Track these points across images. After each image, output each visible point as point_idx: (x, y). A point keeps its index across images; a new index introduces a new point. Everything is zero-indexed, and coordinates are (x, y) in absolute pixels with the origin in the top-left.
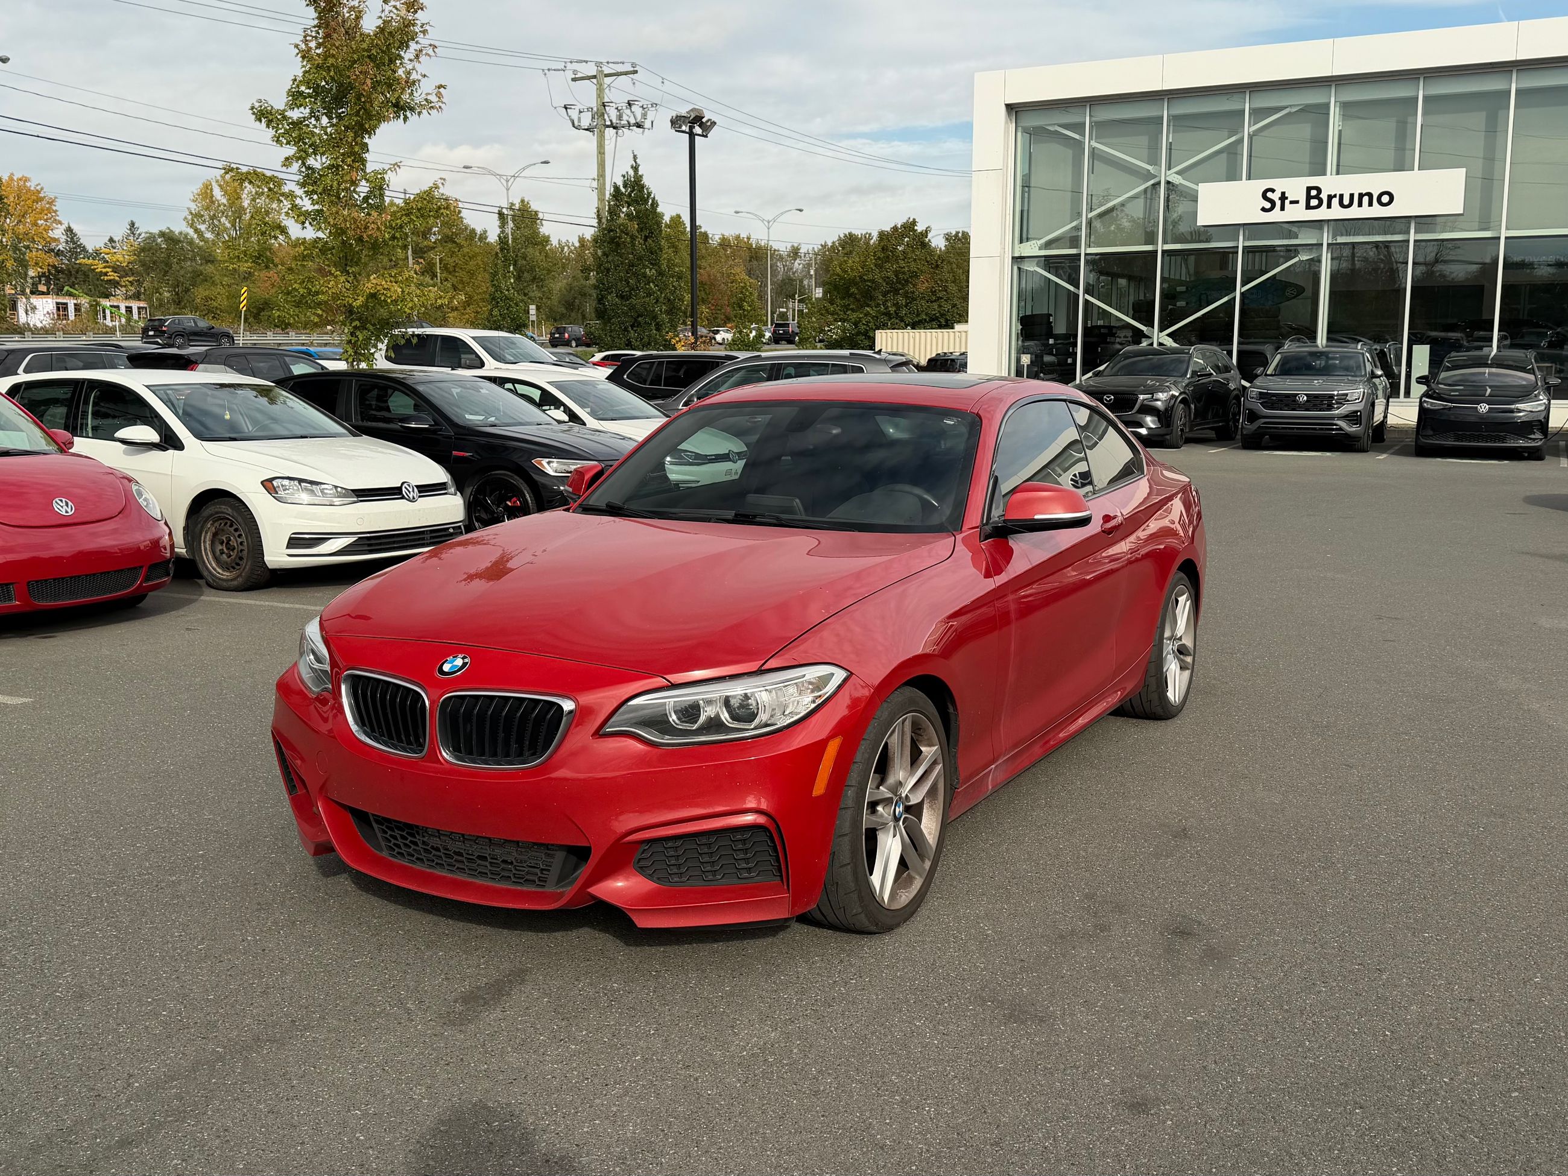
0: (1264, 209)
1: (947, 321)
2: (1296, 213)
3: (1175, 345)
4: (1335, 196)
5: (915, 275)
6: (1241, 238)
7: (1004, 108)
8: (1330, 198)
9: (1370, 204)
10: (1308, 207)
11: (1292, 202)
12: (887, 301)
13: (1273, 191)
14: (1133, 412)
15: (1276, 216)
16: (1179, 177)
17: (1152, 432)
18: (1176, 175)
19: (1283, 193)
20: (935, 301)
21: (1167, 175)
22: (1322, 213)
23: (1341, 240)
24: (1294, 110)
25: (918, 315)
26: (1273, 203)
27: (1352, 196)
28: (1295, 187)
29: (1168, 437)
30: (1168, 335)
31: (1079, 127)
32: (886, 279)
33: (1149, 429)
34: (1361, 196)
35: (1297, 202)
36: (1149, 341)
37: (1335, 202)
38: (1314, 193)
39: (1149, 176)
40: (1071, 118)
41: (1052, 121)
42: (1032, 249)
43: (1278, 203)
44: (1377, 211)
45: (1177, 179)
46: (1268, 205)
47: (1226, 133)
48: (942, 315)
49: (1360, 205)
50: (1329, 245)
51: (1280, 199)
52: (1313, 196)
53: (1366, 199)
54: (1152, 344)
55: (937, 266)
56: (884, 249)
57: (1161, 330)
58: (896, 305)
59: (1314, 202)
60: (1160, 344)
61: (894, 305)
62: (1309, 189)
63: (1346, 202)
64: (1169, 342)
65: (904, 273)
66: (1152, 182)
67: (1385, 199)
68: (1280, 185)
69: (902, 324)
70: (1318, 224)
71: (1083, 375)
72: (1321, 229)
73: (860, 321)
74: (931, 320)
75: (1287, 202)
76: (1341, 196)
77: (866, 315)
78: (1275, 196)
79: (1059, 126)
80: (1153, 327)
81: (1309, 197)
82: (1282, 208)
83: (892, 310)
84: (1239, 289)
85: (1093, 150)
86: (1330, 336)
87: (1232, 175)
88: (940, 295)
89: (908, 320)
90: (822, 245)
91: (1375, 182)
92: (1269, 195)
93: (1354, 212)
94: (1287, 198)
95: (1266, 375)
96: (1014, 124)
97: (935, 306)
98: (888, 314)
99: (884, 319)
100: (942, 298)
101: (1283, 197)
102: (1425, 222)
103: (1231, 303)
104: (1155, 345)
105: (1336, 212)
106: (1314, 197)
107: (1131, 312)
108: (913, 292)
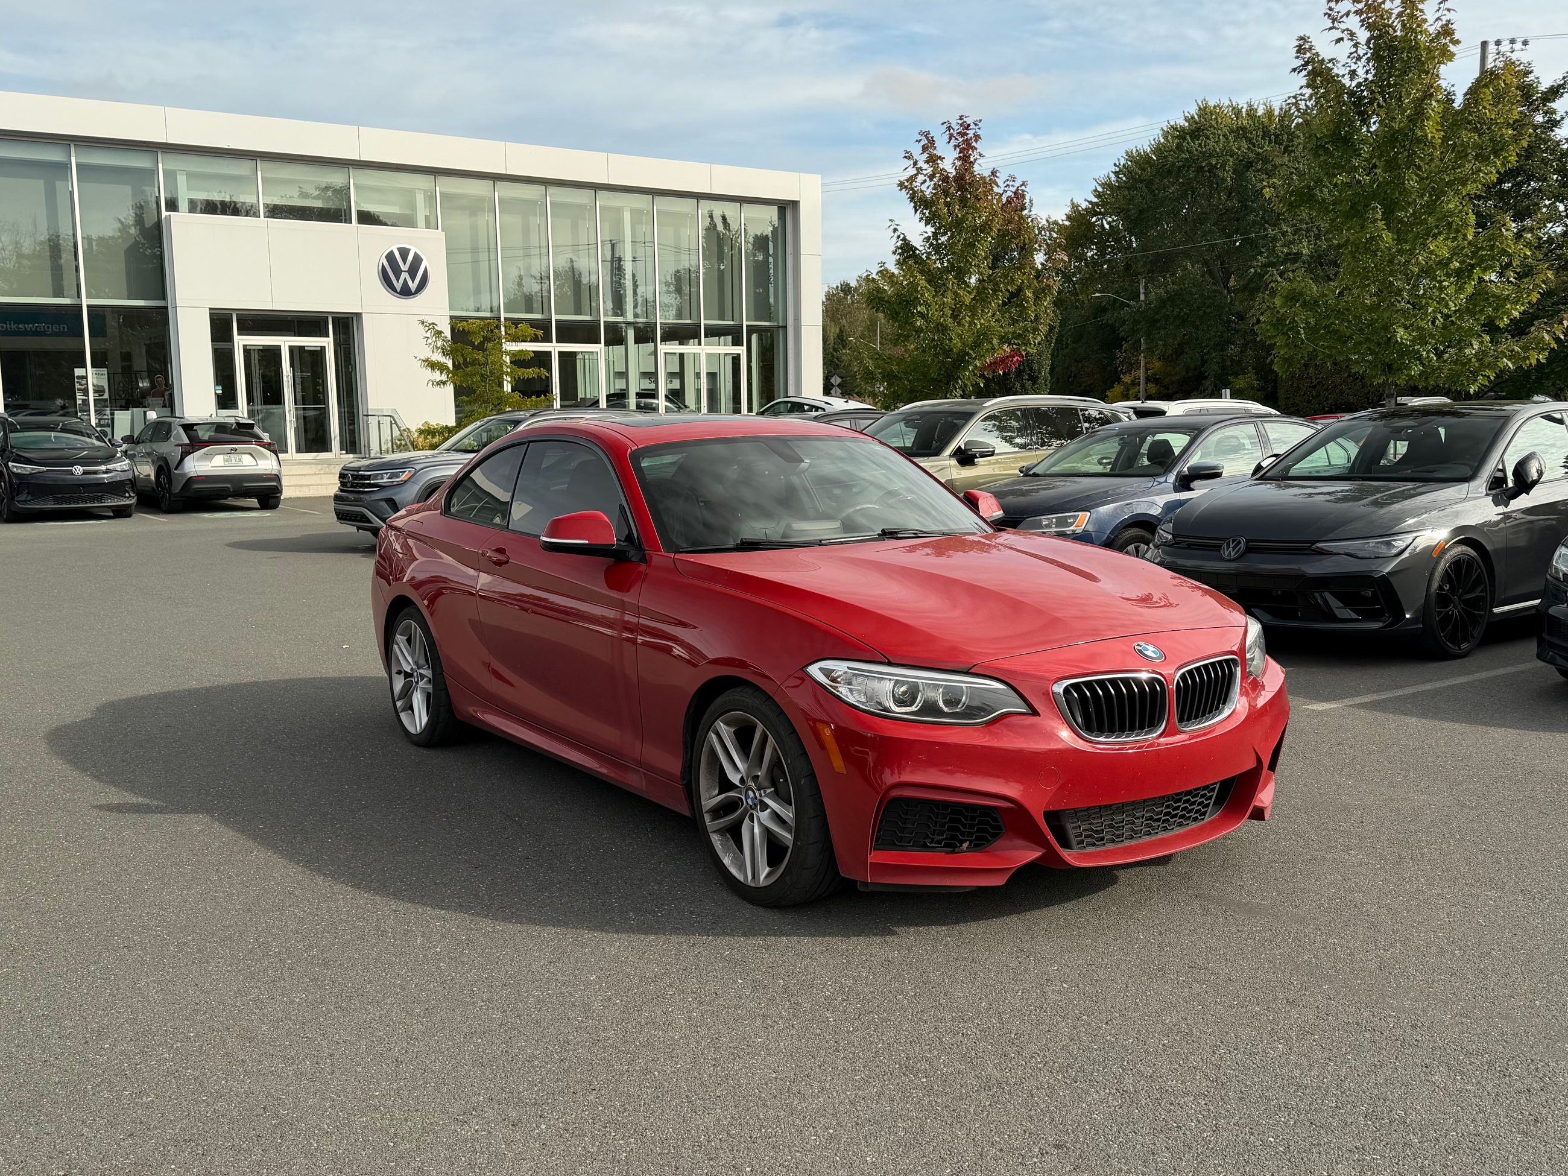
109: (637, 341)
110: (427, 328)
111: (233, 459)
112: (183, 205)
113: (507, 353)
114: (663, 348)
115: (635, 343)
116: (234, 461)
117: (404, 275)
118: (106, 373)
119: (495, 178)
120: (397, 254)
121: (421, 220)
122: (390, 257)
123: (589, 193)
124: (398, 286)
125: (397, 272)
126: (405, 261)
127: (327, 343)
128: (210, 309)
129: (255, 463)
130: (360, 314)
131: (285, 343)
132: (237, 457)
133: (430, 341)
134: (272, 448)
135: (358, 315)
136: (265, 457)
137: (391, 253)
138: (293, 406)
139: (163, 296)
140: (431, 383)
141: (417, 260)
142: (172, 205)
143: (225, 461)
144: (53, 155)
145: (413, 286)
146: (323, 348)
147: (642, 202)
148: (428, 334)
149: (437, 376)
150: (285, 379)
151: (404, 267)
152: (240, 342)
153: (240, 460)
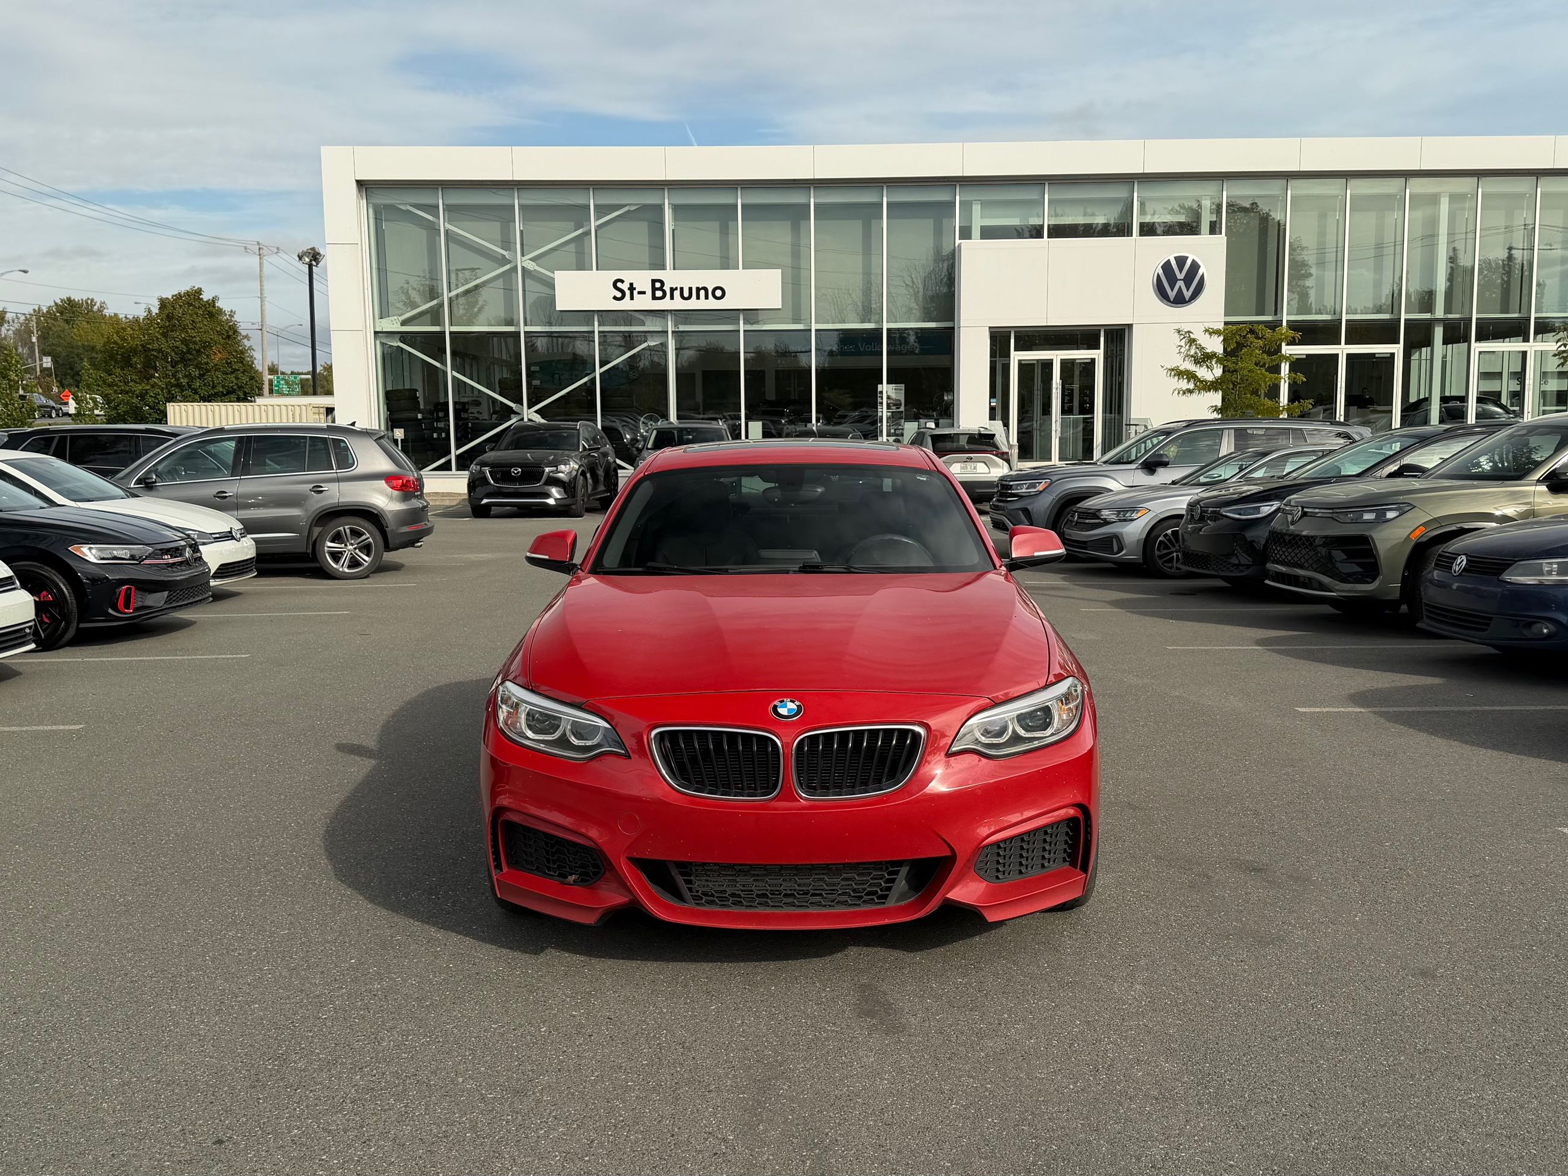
0: (615, 298)
1: (245, 394)
2: (644, 302)
3: (543, 421)
4: (676, 289)
5: (207, 345)
6: (596, 323)
7: (354, 184)
8: (672, 290)
9: (707, 297)
10: (654, 298)
11: (640, 293)
12: (177, 372)
13: (622, 281)
14: (541, 483)
15: (626, 304)
16: (534, 264)
17: (559, 502)
18: (530, 262)
19: (631, 284)
20: (232, 373)
21: (524, 262)
22: (666, 304)
23: (682, 328)
24: (633, 208)
25: (214, 387)
26: (623, 292)
27: (690, 289)
28: (642, 279)
29: (573, 507)
30: (536, 412)
31: (433, 209)
32: (174, 349)
33: (556, 500)
34: (698, 290)
35: (644, 293)
36: (519, 417)
37: (677, 293)
38: (658, 285)
39: (504, 261)
40: (426, 199)
41: (404, 201)
42: (392, 324)
43: (628, 293)
44: (712, 304)
45: (531, 266)
46: (619, 295)
47: (572, 225)
48: (240, 387)
49: (698, 298)
50: (673, 332)
51: (629, 289)
52: (657, 286)
53: (702, 293)
54: (522, 419)
55: (228, 337)
56: (169, 317)
57: (529, 407)
58: (189, 376)
59: (659, 294)
60: (530, 420)
61: (186, 376)
62: (654, 281)
63: (686, 294)
64: (538, 419)
65: (195, 343)
66: (507, 267)
67: (718, 293)
68: (629, 276)
69: (197, 397)
70: (661, 313)
71: (457, 449)
72: (665, 318)
73: (147, 393)
74: (229, 393)
75: (635, 292)
76: (682, 289)
77: (153, 387)
78: (625, 287)
79: (411, 206)
80: (522, 404)
81: (654, 289)
82: (632, 298)
83: (184, 381)
84: (598, 371)
85: (447, 232)
86: (681, 413)
87: (581, 265)
88: (235, 367)
89: (202, 393)
90: (34, 310)
91: (709, 278)
92: (619, 285)
93: (693, 304)
94: (635, 289)
95: (647, 449)
96: (365, 201)
97: (232, 377)
98: (179, 386)
99: (174, 390)
100: (238, 370)
101: (632, 288)
102: (751, 314)
103: (593, 380)
104: (526, 420)
105: (678, 304)
106: (658, 289)
107: (498, 389)
108: (207, 363)
109: (1446, 342)
110: (1182, 337)
111: (969, 467)
112: (976, 232)
113: (1286, 358)
114: (1477, 347)
115: (1443, 344)
116: (969, 469)
117: (1180, 284)
118: (903, 388)
119: (1288, 176)
120: (1173, 263)
121: (1205, 226)
122: (1167, 266)
123: (1399, 182)
124: (1172, 295)
125: (1172, 281)
126: (1181, 270)
127: (1098, 355)
128: (990, 328)
129: (987, 471)
130: (1132, 325)
131: (1057, 356)
132: (973, 465)
133: (1183, 350)
134: (1005, 457)
135: (1130, 326)
136: (997, 465)
137: (1168, 262)
138: (1059, 416)
139: (952, 319)
140: (1177, 392)
141: (1195, 266)
142: (966, 234)
143: (961, 468)
144: (866, 197)
145: (1187, 294)
146: (1093, 360)
147: (1464, 185)
148: (1183, 343)
149: (1184, 384)
150: (1054, 391)
151: (1180, 276)
152: (1016, 357)
153: (975, 468)
